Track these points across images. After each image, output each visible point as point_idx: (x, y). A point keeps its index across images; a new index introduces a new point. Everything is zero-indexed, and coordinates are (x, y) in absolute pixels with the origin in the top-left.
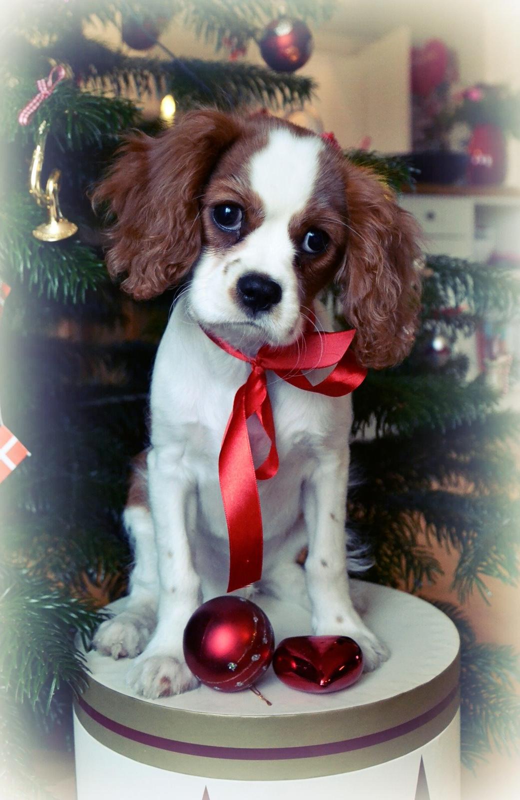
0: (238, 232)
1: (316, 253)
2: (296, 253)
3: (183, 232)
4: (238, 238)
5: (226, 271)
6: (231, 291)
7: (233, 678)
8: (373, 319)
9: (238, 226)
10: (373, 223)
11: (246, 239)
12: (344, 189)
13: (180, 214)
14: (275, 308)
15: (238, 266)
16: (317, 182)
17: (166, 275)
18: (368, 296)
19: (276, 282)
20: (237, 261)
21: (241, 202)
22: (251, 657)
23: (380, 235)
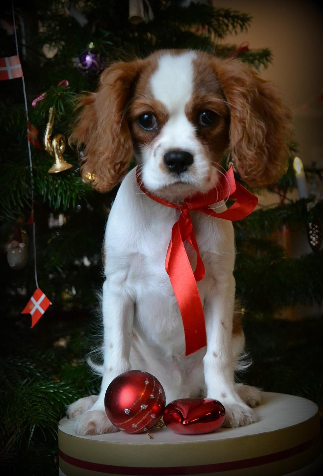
0: (157, 128)
2: (196, 128)
3: (120, 141)
4: (157, 132)
5: (155, 155)
6: (160, 166)
7: (129, 420)
8: (247, 154)
9: (156, 125)
10: (238, 89)
11: (161, 131)
12: (217, 76)
13: (115, 130)
14: (190, 168)
15: (160, 149)
16: (195, 80)
17: (115, 171)
18: (241, 140)
19: (185, 151)
20: (159, 146)
21: (151, 110)
22: (141, 405)
23: (244, 96)
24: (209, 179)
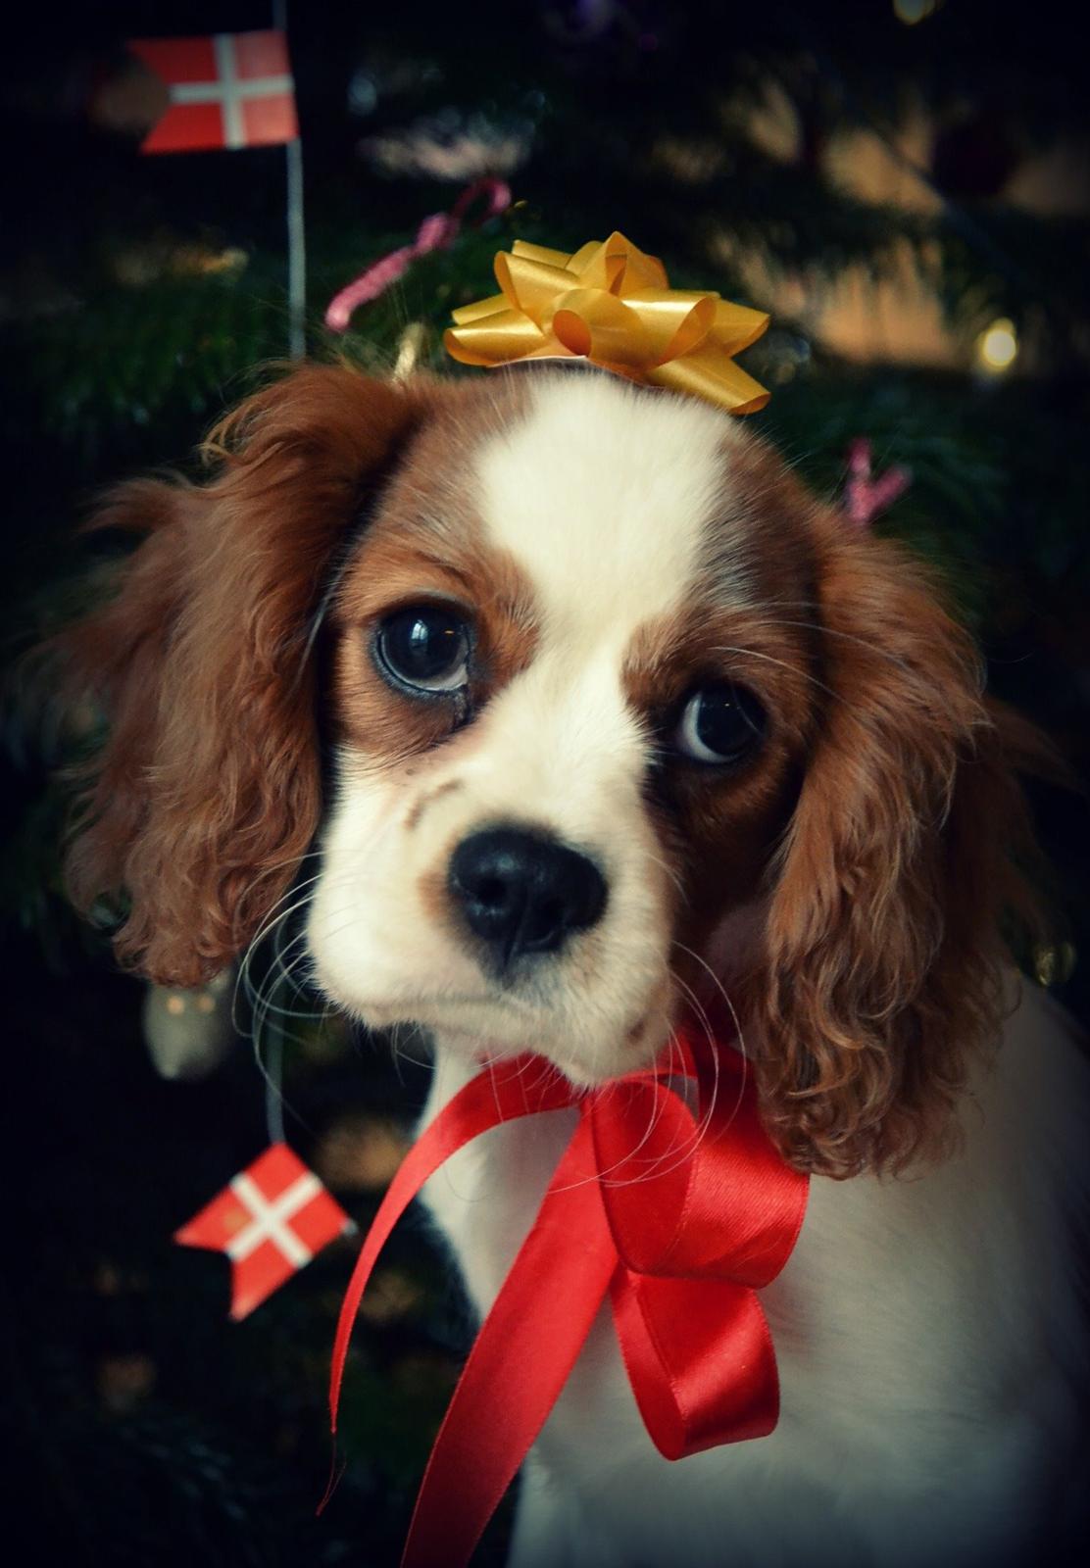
0: (459, 699)
1: (726, 764)
2: (654, 756)
4: (461, 717)
5: (415, 818)
6: (427, 883)
11: (485, 715)
14: (577, 944)
15: (454, 800)
19: (581, 852)
20: (452, 787)
24: (635, 1032)
